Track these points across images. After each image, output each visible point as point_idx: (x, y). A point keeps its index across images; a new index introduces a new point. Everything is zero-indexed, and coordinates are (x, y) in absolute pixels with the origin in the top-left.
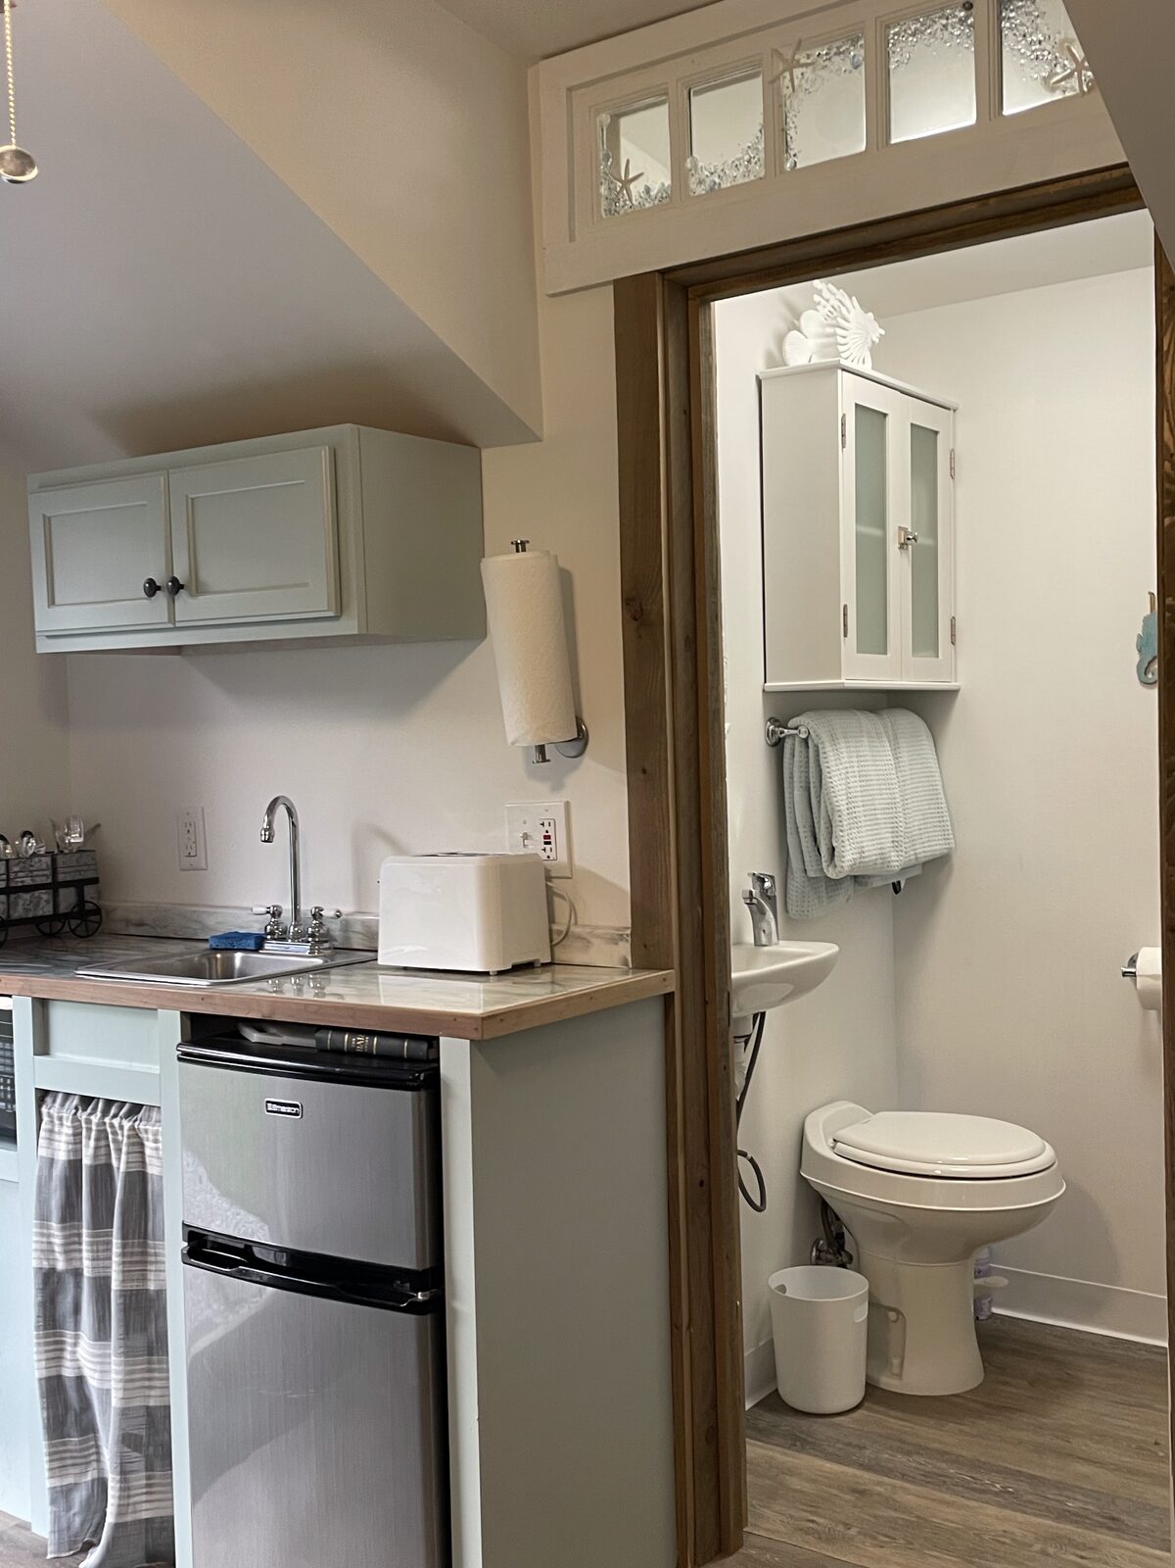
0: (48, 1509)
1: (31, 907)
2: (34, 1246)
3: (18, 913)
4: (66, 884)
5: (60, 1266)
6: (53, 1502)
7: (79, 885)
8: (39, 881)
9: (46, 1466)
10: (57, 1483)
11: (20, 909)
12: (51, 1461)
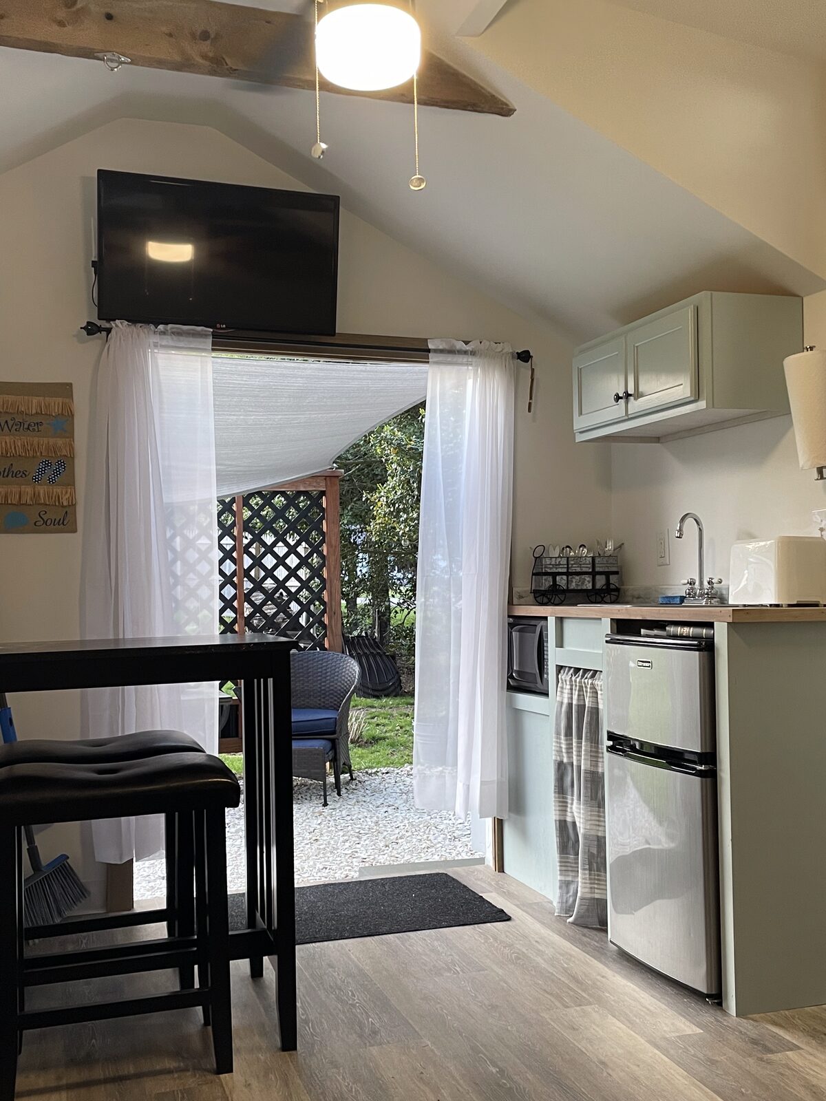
0: (558, 891)
1: (580, 583)
2: (554, 748)
3: (573, 586)
4: (600, 573)
5: (565, 760)
6: (561, 887)
7: (607, 574)
8: (584, 570)
9: (558, 868)
10: (563, 878)
11: (574, 584)
12: (561, 866)
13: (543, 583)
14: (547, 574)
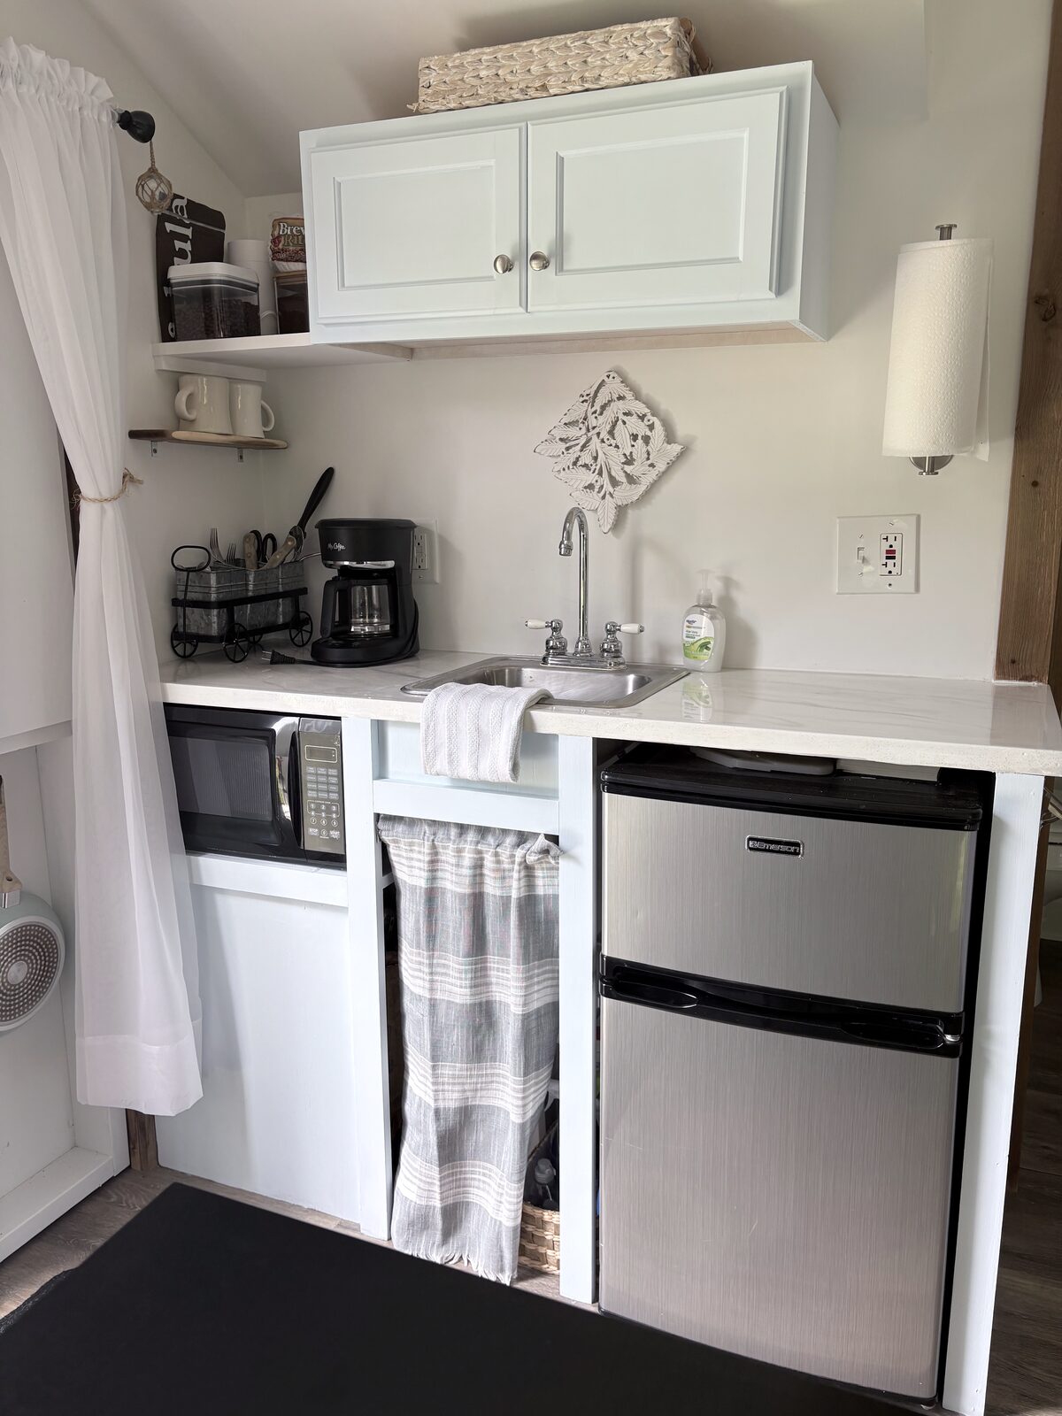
7: (295, 595)
13: (213, 622)
14: (220, 604)
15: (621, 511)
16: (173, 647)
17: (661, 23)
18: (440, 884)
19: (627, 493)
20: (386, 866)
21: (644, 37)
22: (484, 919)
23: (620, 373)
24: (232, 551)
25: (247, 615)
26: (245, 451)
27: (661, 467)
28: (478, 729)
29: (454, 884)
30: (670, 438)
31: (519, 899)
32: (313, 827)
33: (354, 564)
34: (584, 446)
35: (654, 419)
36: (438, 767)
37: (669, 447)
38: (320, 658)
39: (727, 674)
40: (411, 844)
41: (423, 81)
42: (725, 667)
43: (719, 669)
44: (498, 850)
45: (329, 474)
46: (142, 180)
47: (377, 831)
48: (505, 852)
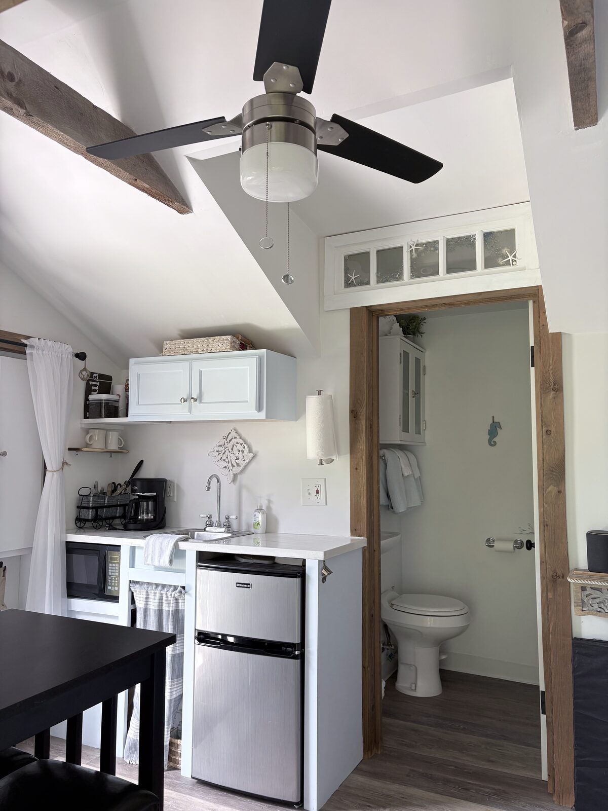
13: (90, 514)
14: (93, 508)
15: (235, 476)
16: (76, 524)
17: (228, 337)
18: (149, 606)
19: (237, 470)
20: (133, 601)
21: (223, 340)
22: (162, 620)
23: (235, 430)
24: (103, 489)
25: (104, 513)
26: (113, 454)
27: (247, 461)
28: (161, 548)
29: (153, 606)
30: (250, 451)
31: (172, 610)
32: (110, 586)
33: (141, 494)
34: (224, 453)
35: (245, 445)
36: (148, 562)
37: (249, 454)
38: (126, 528)
39: (267, 534)
40: (140, 592)
41: (165, 347)
42: (267, 532)
43: (265, 532)
44: (167, 593)
45: (142, 462)
46: (81, 372)
47: (130, 587)
48: (169, 593)
